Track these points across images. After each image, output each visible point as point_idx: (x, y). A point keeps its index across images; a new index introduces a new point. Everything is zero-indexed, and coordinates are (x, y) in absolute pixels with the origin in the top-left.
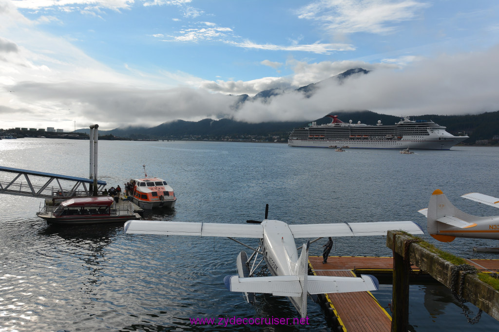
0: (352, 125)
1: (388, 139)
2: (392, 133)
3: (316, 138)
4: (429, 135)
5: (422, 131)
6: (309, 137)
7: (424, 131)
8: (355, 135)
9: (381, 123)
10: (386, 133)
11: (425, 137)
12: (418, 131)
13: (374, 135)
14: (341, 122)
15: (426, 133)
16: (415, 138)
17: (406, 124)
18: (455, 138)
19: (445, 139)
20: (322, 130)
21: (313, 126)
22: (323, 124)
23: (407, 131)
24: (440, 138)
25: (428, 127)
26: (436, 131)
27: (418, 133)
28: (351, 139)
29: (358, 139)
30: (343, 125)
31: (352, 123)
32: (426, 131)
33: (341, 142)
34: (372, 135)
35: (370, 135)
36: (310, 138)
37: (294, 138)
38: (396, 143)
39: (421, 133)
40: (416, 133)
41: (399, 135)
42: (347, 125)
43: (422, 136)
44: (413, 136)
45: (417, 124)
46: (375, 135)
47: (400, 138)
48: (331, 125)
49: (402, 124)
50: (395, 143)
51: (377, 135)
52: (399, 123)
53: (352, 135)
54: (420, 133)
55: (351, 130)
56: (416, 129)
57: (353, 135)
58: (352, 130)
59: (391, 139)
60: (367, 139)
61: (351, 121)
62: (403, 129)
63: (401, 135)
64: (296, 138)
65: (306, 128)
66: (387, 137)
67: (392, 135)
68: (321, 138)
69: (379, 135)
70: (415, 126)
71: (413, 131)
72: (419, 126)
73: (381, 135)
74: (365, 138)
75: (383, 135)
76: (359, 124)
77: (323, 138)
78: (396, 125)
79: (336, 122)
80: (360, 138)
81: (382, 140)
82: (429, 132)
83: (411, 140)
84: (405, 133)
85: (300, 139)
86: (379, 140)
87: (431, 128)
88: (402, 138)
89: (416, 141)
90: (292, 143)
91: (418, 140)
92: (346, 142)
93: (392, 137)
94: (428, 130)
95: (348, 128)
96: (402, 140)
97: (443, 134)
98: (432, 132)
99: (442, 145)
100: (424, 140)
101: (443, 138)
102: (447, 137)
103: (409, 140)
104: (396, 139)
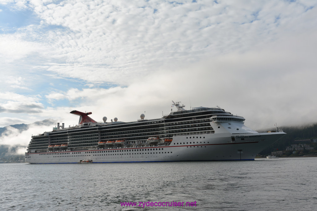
1: (152, 144)
3: (58, 149)
4: (213, 132)
5: (202, 125)
6: (49, 147)
7: (205, 125)
11: (208, 138)
12: (195, 126)
13: (132, 139)
15: (209, 129)
16: (192, 140)
17: (178, 116)
18: (260, 136)
19: (243, 138)
23: (179, 128)
24: (233, 138)
25: (209, 119)
26: (225, 125)
28: (101, 146)
29: (109, 146)
30: (92, 124)
32: (209, 125)
33: (87, 154)
34: (129, 139)
35: (127, 139)
36: (50, 150)
38: (164, 151)
39: (202, 129)
40: (192, 130)
41: (167, 136)
43: (202, 136)
44: (189, 136)
45: (194, 115)
46: (134, 139)
47: (168, 142)
49: (171, 117)
50: (161, 151)
51: (137, 139)
53: (102, 141)
54: (199, 129)
55: (100, 132)
56: (192, 123)
57: (104, 141)
58: (102, 132)
59: (155, 144)
62: (173, 124)
63: (170, 136)
64: (34, 151)
65: (45, 134)
66: (149, 140)
67: (157, 137)
68: (63, 149)
69: (139, 138)
70: (191, 119)
71: (189, 127)
72: (197, 118)
73: (142, 138)
74: (118, 145)
77: (65, 149)
78: (163, 119)
79: (85, 122)
80: (112, 146)
81: (143, 146)
82: (213, 128)
83: (186, 144)
84: (176, 132)
85: (39, 152)
86: (138, 147)
87: (214, 119)
88: (171, 141)
89: (194, 146)
90: (29, 158)
91: (197, 144)
92: (94, 152)
93: (157, 140)
94: (211, 123)
95: (96, 129)
96: (172, 144)
97: (238, 129)
98: (219, 127)
99: (240, 151)
100: (206, 143)
101: (238, 137)
102: (245, 135)
103: (182, 144)
104: (163, 144)
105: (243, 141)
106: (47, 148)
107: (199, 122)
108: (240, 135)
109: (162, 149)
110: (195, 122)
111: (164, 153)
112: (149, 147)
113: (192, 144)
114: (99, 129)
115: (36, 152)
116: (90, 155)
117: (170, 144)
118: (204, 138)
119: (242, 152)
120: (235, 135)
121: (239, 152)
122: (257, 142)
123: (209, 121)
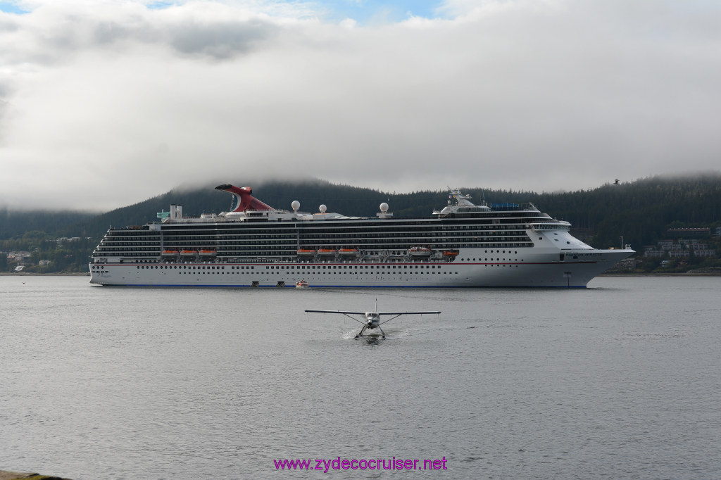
0: (300, 216)
1: (416, 258)
2: (426, 241)
3: (188, 258)
4: (531, 245)
5: (511, 233)
6: (164, 253)
7: (518, 233)
8: (313, 248)
9: (389, 211)
10: (409, 241)
11: (522, 253)
12: (499, 234)
13: (372, 247)
14: (265, 208)
15: (523, 239)
16: (495, 256)
17: (466, 216)
19: (576, 256)
20: (207, 231)
21: (172, 218)
22: (206, 213)
23: (470, 234)
24: (562, 256)
25: (527, 225)
26: (550, 236)
27: (499, 240)
28: (304, 258)
29: (325, 258)
30: (273, 215)
31: (300, 210)
32: (524, 233)
33: (270, 270)
34: (366, 247)
35: (361, 247)
36: (168, 259)
37: (110, 259)
38: (442, 270)
39: (511, 240)
40: (494, 240)
41: (447, 246)
42: (287, 216)
43: (513, 250)
44: (489, 250)
45: (496, 215)
46: (377, 247)
47: (450, 257)
48: (237, 215)
49: (453, 215)
50: (436, 270)
51: (383, 247)
52: (444, 211)
53: (303, 248)
54: (506, 240)
55: (302, 231)
56: (494, 228)
57: (309, 248)
58: (306, 232)
59: (425, 258)
60: (352, 258)
61: (296, 204)
62: (458, 228)
63: (452, 246)
64: (117, 259)
65: (152, 227)
66: (412, 251)
67: (426, 246)
68: (206, 258)
69: (388, 247)
70: (490, 222)
71: (487, 234)
72: (502, 221)
74: (345, 257)
75: (398, 247)
76: (323, 214)
77: (211, 259)
78: (436, 217)
79: (251, 208)
80: (332, 257)
81: (399, 260)
82: (531, 238)
83: (483, 261)
84: (464, 240)
85: (132, 263)
86: (388, 262)
87: (537, 226)
88: (456, 255)
89: (498, 264)
90: (104, 274)
91: (504, 262)
92: (288, 268)
93: (428, 253)
94: (528, 231)
95: (293, 225)
96: (458, 259)
97: (568, 243)
98: (541, 239)
99: (568, 273)
100: (519, 261)
101: (570, 255)
102: (579, 252)
103: (477, 261)
104: (438, 260)
105: (576, 260)
106: (159, 254)
107: (506, 228)
108: (572, 252)
109: (439, 267)
110: (499, 228)
111: (442, 273)
112: (413, 262)
113: (495, 261)
114: (298, 225)
115: (121, 262)
116: (278, 273)
117: (454, 259)
118: (516, 252)
119: (570, 276)
120: (565, 252)
121: (565, 276)
122: (595, 262)
123: (524, 227)
